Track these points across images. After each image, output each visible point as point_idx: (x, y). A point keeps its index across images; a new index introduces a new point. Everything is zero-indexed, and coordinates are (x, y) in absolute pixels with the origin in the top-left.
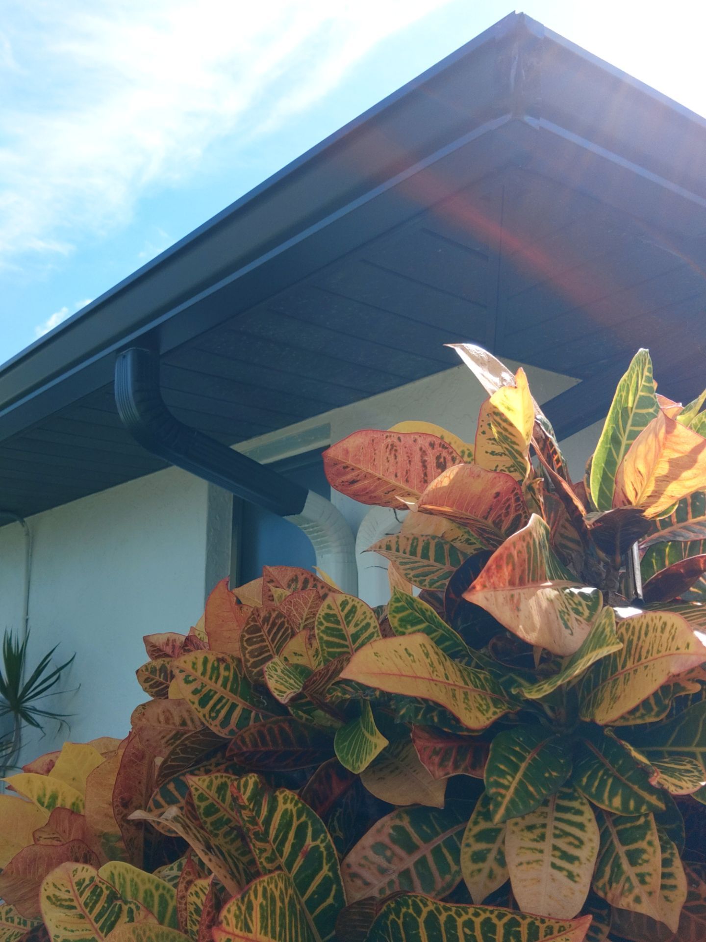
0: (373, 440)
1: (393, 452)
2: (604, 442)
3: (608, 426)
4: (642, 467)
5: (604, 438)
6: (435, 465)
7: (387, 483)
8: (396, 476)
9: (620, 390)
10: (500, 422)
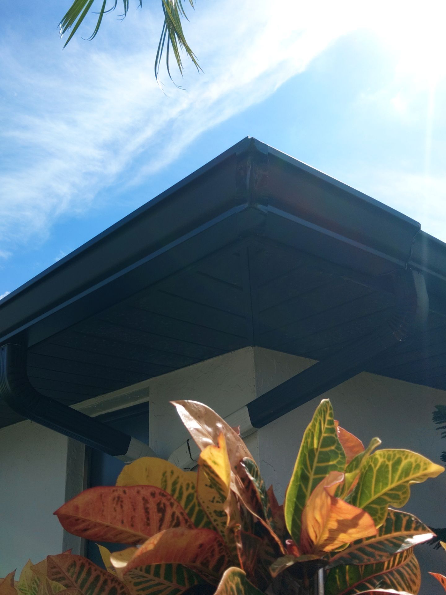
0: (101, 495)
1: (119, 503)
2: (296, 481)
3: (298, 468)
4: (318, 518)
5: (294, 478)
6: (156, 510)
7: (114, 529)
8: (122, 522)
9: (306, 438)
10: (210, 473)
